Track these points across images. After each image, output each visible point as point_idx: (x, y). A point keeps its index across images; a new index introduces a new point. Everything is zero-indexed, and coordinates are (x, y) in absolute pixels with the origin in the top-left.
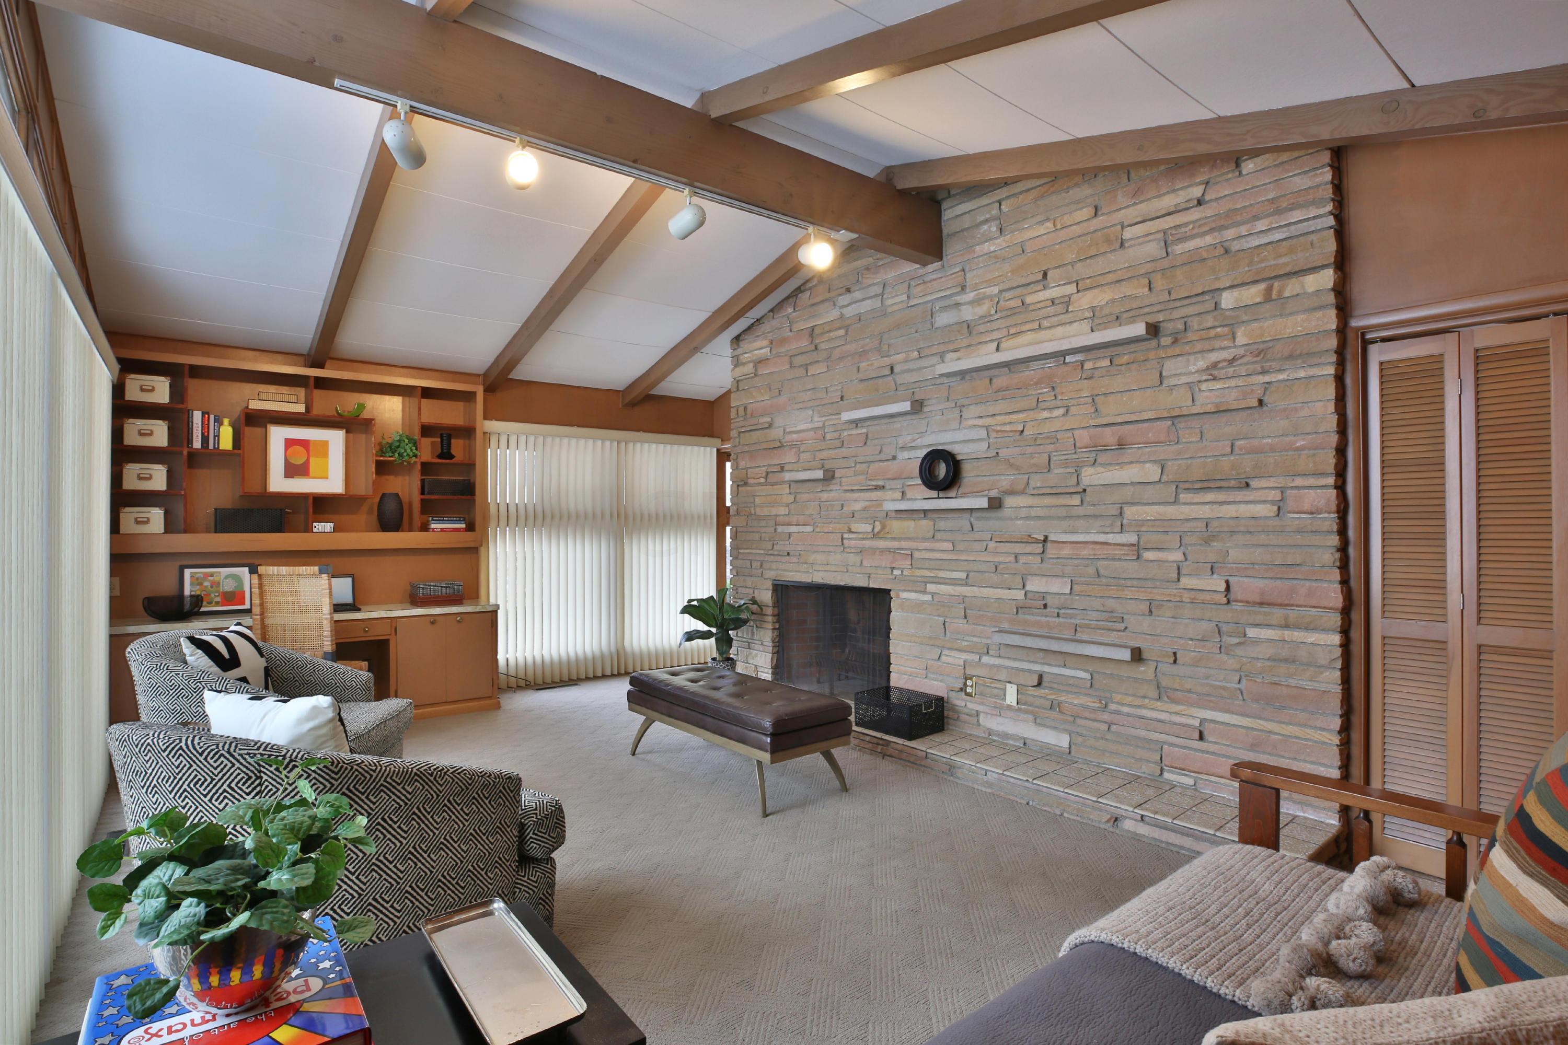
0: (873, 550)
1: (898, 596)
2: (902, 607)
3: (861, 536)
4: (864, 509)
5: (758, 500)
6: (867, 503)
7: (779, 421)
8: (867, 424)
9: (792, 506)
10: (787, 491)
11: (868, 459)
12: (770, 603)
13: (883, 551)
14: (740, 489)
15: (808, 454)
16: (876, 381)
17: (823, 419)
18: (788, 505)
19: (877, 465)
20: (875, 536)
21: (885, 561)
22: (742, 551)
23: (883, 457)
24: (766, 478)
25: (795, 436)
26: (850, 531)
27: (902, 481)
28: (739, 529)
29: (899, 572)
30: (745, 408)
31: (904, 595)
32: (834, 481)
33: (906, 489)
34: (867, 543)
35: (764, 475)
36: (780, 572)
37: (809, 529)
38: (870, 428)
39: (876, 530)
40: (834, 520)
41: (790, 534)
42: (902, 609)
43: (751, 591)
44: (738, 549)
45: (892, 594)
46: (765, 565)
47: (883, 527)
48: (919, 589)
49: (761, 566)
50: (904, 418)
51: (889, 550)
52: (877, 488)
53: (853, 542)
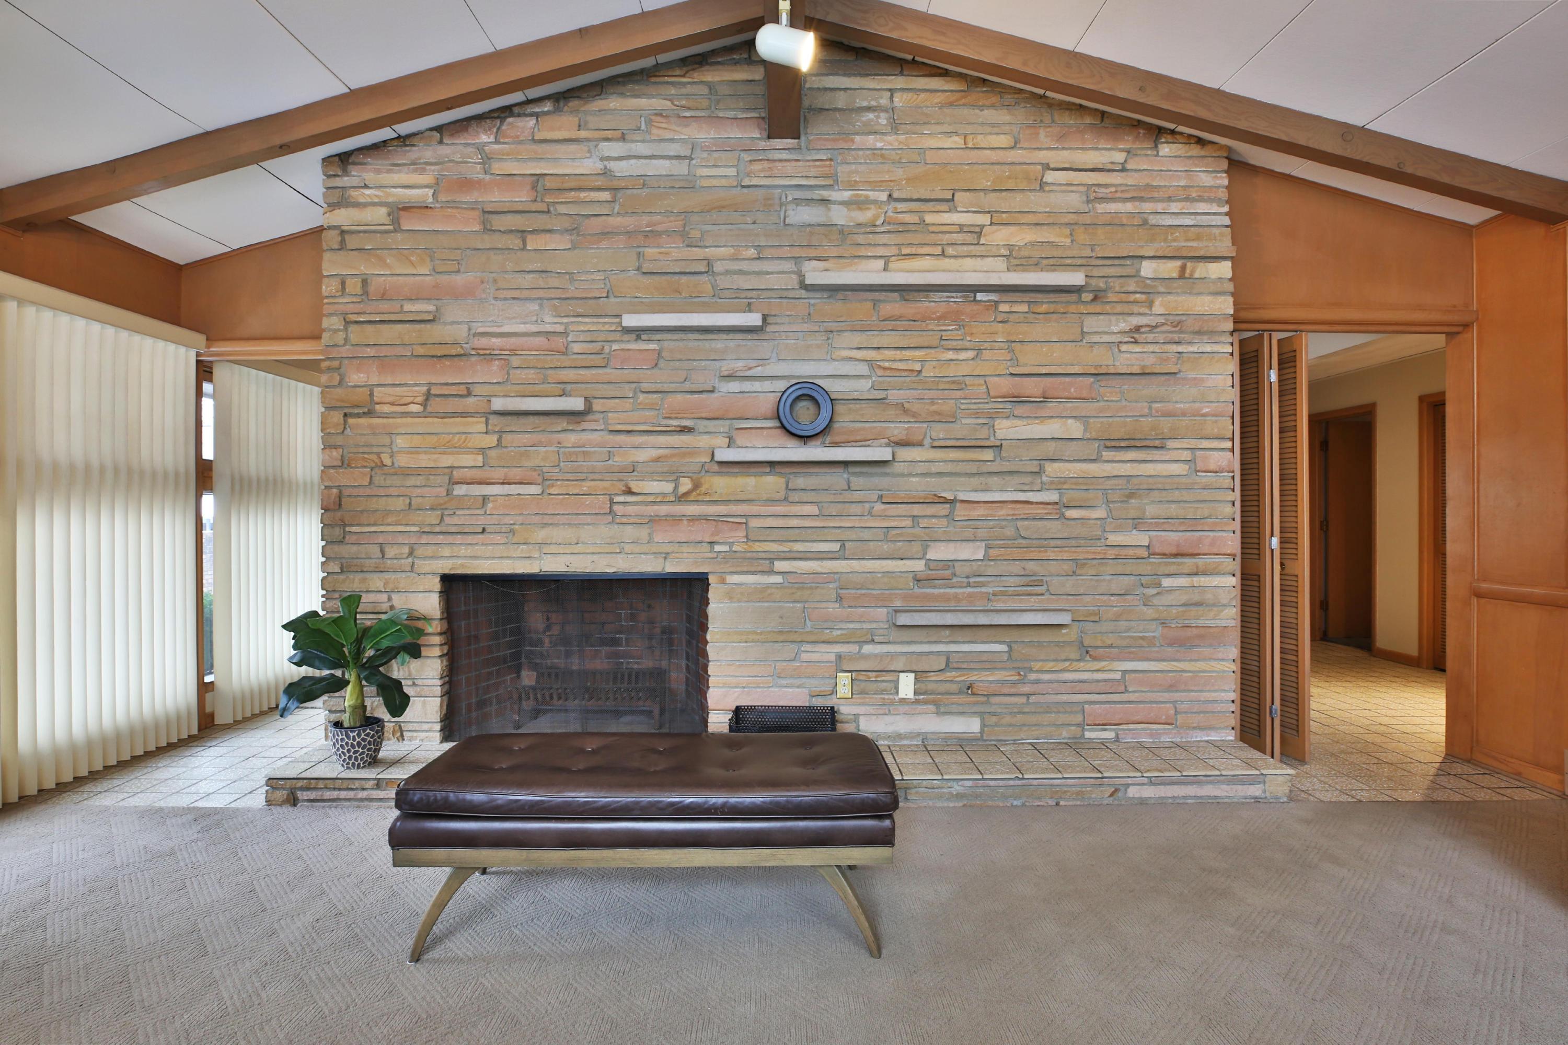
0: (676, 520)
1: (723, 581)
2: (730, 596)
3: (651, 499)
4: (657, 460)
5: (400, 442)
6: (661, 452)
7: (455, 312)
8: (658, 337)
9: (493, 453)
10: (482, 428)
11: (666, 387)
12: (437, 613)
13: (693, 519)
14: (351, 421)
15: (532, 371)
16: (676, 277)
17: (565, 320)
18: (482, 451)
19: (679, 397)
20: (682, 498)
21: (703, 532)
22: (347, 529)
23: (688, 386)
24: (424, 404)
25: (496, 341)
26: (629, 492)
27: (728, 422)
28: (346, 492)
29: (725, 548)
30: (365, 282)
31: (736, 579)
32: (590, 417)
33: (735, 434)
34: (663, 510)
35: (420, 399)
36: (460, 562)
37: (534, 489)
38: (666, 344)
39: (683, 489)
40: (591, 476)
41: (485, 499)
42: (731, 599)
43: (384, 597)
44: (345, 525)
45: (711, 579)
46: (420, 551)
47: (696, 486)
48: (760, 568)
49: (411, 554)
50: (731, 336)
51: (706, 518)
52: (684, 430)
53: (631, 509)
